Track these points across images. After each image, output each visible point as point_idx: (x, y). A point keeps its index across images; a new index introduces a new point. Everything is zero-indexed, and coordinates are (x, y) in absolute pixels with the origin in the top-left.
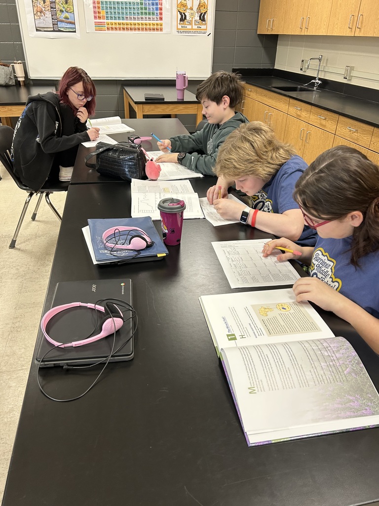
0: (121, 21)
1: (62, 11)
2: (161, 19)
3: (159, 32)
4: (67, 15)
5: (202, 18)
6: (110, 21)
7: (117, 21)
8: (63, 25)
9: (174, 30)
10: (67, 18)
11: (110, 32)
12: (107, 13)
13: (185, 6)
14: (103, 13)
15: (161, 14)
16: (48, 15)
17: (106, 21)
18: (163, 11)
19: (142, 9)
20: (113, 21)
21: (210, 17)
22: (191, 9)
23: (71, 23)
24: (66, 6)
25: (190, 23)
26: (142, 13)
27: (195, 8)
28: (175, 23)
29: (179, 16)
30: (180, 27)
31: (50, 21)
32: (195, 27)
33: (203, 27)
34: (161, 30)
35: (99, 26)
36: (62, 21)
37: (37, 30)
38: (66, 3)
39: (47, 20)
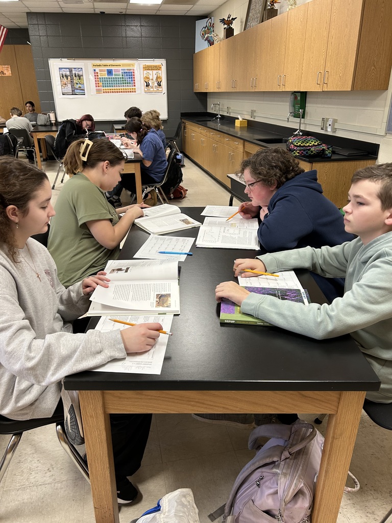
0: (111, 88)
1: (77, 84)
2: (135, 86)
3: (134, 93)
4: (80, 85)
5: (159, 85)
6: (104, 88)
7: (109, 88)
8: (78, 91)
9: (143, 92)
10: (80, 87)
11: (105, 94)
12: (103, 84)
13: (148, 78)
14: (101, 84)
15: (134, 83)
16: (70, 86)
17: (102, 88)
18: (136, 82)
19: (123, 81)
20: (107, 88)
21: (164, 84)
22: (152, 80)
23: (82, 90)
24: (79, 81)
25: (152, 87)
26: (123, 83)
27: (154, 79)
28: (143, 88)
29: (146, 84)
30: (146, 90)
31: (71, 89)
32: (156, 90)
33: (160, 89)
34: (135, 92)
35: (98, 91)
36: (77, 89)
37: (63, 94)
38: (80, 79)
39: (69, 89)
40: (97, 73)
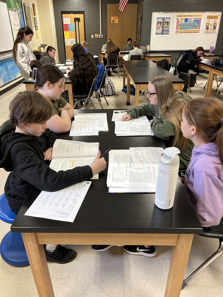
0: (185, 30)
1: (166, 27)
2: (199, 29)
3: (198, 33)
4: (167, 28)
5: (215, 28)
6: (181, 30)
7: (184, 30)
8: (165, 32)
9: (204, 32)
10: (167, 30)
11: (181, 34)
12: (181, 27)
13: (209, 24)
14: (179, 27)
15: (200, 27)
16: (161, 29)
17: (180, 30)
18: (201, 26)
19: (193, 25)
20: (182, 30)
21: (218, 28)
22: (211, 25)
23: (168, 31)
24: (167, 26)
25: (210, 30)
26: (193, 27)
27: (212, 25)
28: (204, 30)
29: (206, 27)
30: (206, 31)
31: (161, 31)
32: (211, 31)
33: (214, 31)
34: (199, 32)
35: (177, 32)
36: (165, 31)
37: (156, 34)
38: (168, 25)
39: (160, 30)
40: (179, 21)
